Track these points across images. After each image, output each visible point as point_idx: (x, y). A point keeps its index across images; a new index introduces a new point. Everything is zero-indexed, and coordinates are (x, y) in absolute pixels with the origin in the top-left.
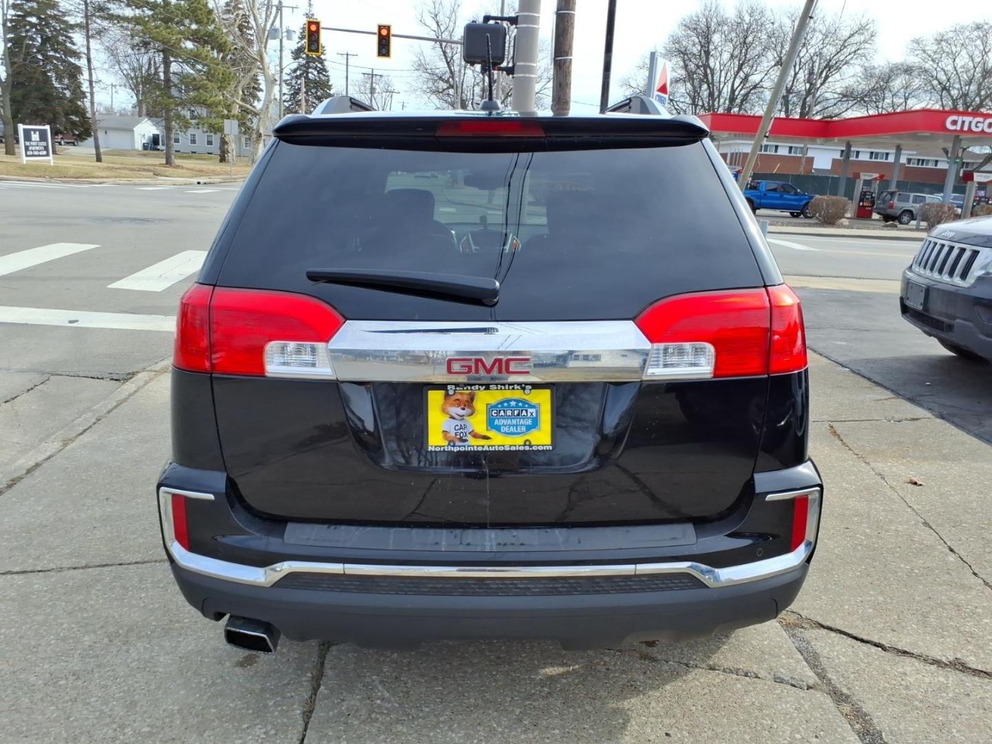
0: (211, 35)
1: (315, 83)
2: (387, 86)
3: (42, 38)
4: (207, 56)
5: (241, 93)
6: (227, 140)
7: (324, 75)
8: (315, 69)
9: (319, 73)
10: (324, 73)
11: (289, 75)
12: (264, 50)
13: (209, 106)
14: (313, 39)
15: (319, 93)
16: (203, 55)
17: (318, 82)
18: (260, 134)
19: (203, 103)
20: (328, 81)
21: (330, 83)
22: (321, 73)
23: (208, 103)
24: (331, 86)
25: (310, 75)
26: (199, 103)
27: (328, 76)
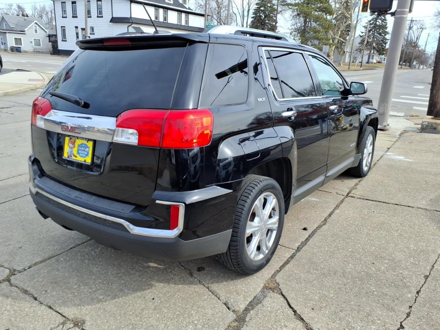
0: (326, 8)
1: (380, 27)
2: (421, 26)
3: (265, 15)
4: (322, 18)
5: (340, 33)
6: (330, 55)
7: (385, 22)
8: (381, 19)
9: (382, 21)
10: (385, 21)
11: (367, 23)
12: (353, 13)
13: (319, 40)
14: (365, 5)
15: (380, 31)
16: (320, 17)
17: (381, 26)
18: (345, 52)
19: (317, 38)
20: (386, 25)
21: (387, 26)
22: (383, 21)
23: (319, 38)
24: (387, 27)
25: (377, 23)
26: (316, 39)
27: (386, 23)
